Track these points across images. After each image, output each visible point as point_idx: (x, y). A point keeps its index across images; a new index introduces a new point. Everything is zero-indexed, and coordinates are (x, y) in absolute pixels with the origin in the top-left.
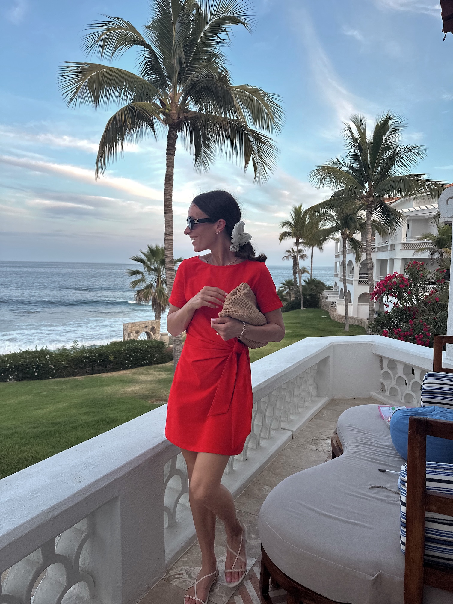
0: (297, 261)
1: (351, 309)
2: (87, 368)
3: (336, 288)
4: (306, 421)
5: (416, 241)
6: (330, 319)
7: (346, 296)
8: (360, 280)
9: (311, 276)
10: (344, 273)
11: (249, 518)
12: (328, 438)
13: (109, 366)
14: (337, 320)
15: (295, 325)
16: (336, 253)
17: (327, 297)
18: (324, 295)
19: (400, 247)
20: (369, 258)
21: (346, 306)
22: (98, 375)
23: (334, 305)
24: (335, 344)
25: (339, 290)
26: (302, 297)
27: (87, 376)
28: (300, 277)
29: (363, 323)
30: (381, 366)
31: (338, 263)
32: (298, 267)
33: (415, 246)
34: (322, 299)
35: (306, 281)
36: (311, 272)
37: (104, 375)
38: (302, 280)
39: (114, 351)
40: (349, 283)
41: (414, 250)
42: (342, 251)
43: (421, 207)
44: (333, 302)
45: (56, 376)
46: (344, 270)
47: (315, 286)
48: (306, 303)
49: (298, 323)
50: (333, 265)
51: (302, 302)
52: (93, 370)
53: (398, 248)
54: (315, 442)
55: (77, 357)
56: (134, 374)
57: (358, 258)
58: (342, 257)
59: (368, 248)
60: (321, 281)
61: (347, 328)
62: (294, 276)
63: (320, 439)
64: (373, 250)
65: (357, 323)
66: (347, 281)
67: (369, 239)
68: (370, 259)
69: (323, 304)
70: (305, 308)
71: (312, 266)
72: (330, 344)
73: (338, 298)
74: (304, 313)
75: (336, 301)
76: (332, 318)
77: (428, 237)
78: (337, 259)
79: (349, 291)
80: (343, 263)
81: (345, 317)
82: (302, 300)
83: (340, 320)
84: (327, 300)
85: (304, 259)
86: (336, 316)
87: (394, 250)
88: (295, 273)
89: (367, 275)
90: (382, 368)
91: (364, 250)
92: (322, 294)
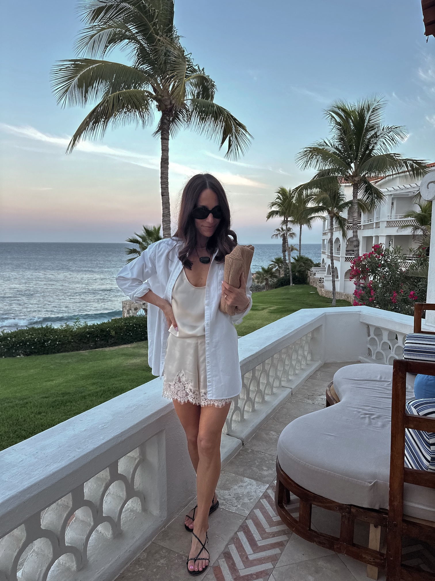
0: (286, 239)
1: (338, 284)
2: (90, 343)
3: (323, 265)
4: (302, 380)
5: (401, 218)
6: (318, 294)
7: (333, 271)
8: (347, 256)
9: (300, 253)
10: (332, 250)
11: (260, 455)
12: (322, 395)
13: (111, 341)
14: (324, 295)
15: (285, 300)
16: (323, 231)
17: (315, 273)
18: (312, 271)
19: (385, 224)
20: (355, 236)
21: (334, 282)
22: (101, 349)
23: (322, 281)
24: (327, 314)
25: (327, 267)
26: (291, 273)
27: (91, 350)
28: (289, 255)
29: (349, 298)
30: (368, 333)
31: (326, 241)
32: (288, 245)
33: (400, 224)
34: (311, 276)
35: (295, 259)
36: (300, 249)
37: (107, 349)
38: (291, 258)
39: (115, 326)
40: (336, 260)
41: (398, 228)
42: (329, 229)
43: (405, 185)
44: (321, 278)
45: (62, 350)
46: (331, 247)
47: (304, 263)
48: (295, 280)
49: (288, 299)
50: (321, 242)
51: (291, 279)
52: (95, 344)
53: (383, 225)
54: (312, 397)
55: (81, 333)
56: (134, 348)
57: (344, 235)
58: (329, 234)
59: (354, 226)
60: (309, 258)
61: (334, 302)
62: (283, 254)
63: (315, 395)
64: (359, 228)
65: (343, 298)
66: (334, 258)
67: (355, 217)
68: (357, 236)
69: (311, 281)
70: (294, 285)
71: (300, 244)
72: (323, 314)
73: (326, 275)
74: (293, 289)
75: (324, 277)
76: (320, 294)
77: (412, 215)
78: (325, 237)
79: (336, 267)
80: (331, 241)
81: (332, 293)
82: (291, 276)
83: (328, 295)
84: (314, 277)
85: (293, 237)
86: (324, 292)
87: (379, 227)
88: (284, 251)
89: (353, 251)
90: (369, 335)
91: (351, 228)
92: (310, 271)
